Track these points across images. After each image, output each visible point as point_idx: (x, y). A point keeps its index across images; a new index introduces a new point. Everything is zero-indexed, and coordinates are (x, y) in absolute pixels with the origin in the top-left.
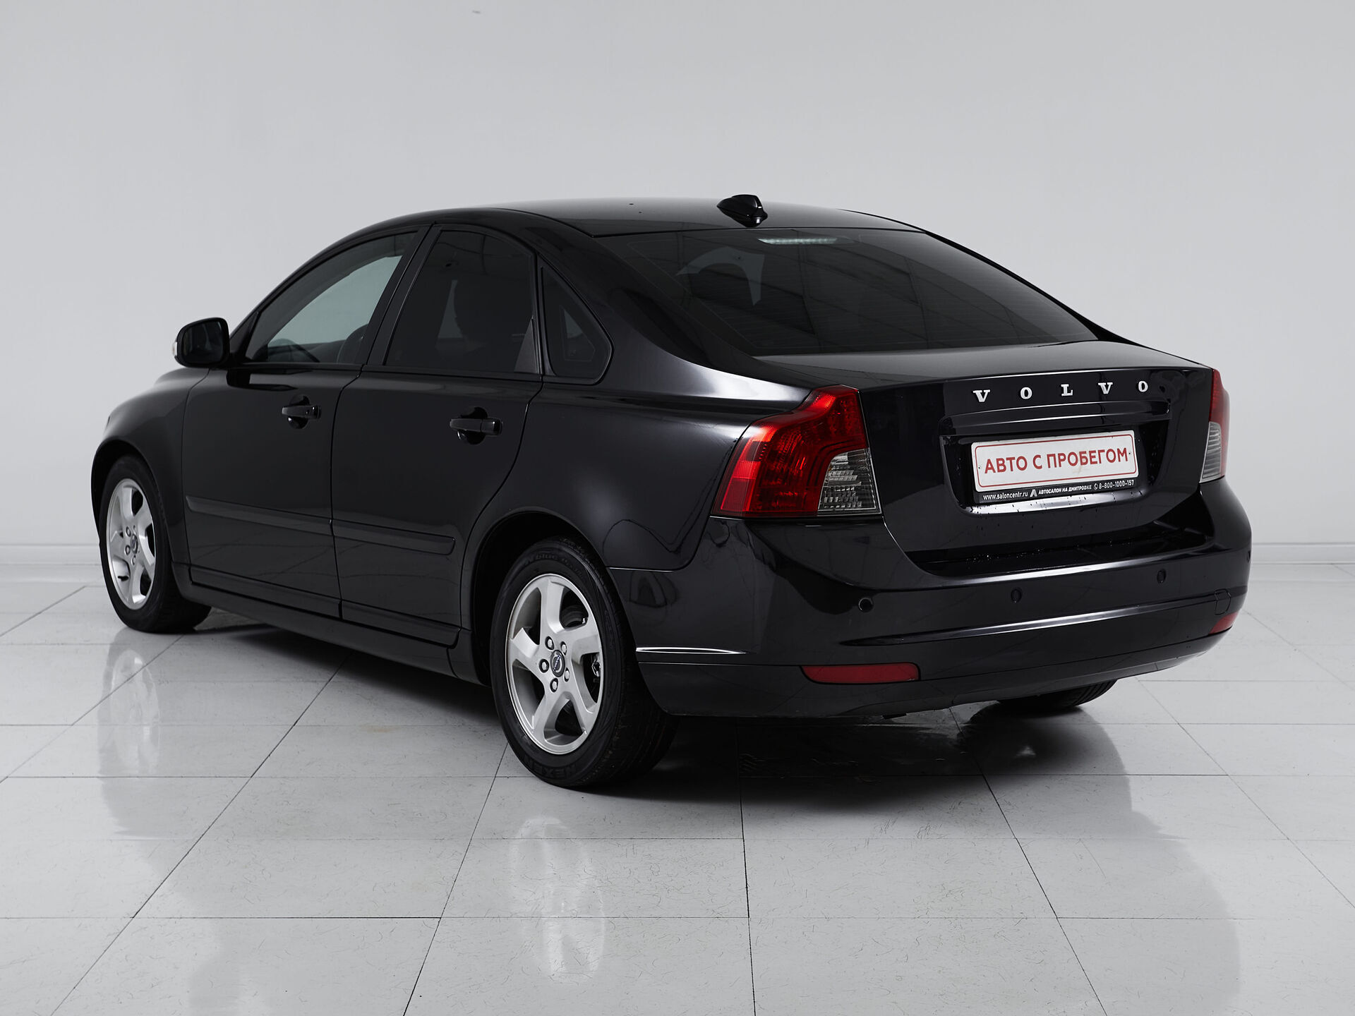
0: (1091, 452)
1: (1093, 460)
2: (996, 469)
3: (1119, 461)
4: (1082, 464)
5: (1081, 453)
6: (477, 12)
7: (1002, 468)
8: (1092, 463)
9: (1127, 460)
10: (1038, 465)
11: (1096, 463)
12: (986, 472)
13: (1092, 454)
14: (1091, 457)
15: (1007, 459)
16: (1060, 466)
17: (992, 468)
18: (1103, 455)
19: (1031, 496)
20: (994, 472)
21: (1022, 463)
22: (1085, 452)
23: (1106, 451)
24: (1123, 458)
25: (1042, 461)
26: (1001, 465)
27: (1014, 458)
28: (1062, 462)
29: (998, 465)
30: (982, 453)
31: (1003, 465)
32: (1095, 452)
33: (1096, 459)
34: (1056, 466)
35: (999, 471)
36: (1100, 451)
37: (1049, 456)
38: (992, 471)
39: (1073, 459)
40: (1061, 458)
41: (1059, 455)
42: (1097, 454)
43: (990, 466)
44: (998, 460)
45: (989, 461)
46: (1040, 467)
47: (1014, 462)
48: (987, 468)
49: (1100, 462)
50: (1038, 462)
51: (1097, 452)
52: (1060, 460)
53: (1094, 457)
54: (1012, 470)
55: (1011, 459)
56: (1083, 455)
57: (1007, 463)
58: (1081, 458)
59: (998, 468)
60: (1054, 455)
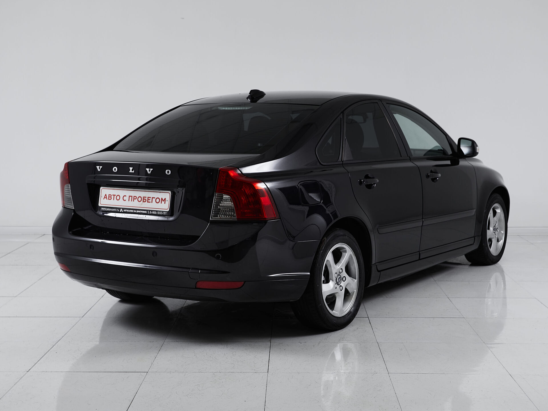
0: (148, 198)
1: (149, 201)
2: (108, 198)
3: (161, 203)
4: (143, 202)
5: (144, 197)
6: (183, 19)
7: (110, 198)
8: (148, 202)
9: (165, 203)
10: (124, 199)
11: (150, 202)
12: (104, 199)
13: (149, 199)
14: (148, 200)
15: (113, 195)
16: (134, 201)
17: (106, 198)
18: (154, 200)
19: (121, 211)
20: (107, 199)
21: (118, 198)
22: (146, 197)
23: (156, 198)
24: (163, 202)
25: (126, 198)
26: (110, 197)
27: (115, 195)
28: (134, 200)
29: (109, 197)
30: (104, 191)
31: (111, 197)
32: (150, 198)
33: (151, 201)
34: (132, 201)
35: (109, 199)
36: (152, 198)
37: (129, 196)
38: (106, 199)
39: (140, 199)
40: (135, 198)
41: (134, 197)
42: (151, 199)
43: (106, 197)
44: (109, 195)
45: (106, 195)
46: (125, 200)
47: (115, 197)
48: (105, 198)
49: (152, 202)
50: (125, 198)
51: (151, 198)
52: (134, 199)
53: (150, 200)
54: (114, 200)
55: (114, 195)
56: (144, 198)
57: (112, 197)
58: (144, 199)
59: (109, 198)
60: (132, 196)
